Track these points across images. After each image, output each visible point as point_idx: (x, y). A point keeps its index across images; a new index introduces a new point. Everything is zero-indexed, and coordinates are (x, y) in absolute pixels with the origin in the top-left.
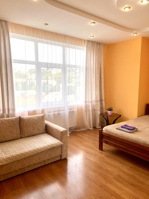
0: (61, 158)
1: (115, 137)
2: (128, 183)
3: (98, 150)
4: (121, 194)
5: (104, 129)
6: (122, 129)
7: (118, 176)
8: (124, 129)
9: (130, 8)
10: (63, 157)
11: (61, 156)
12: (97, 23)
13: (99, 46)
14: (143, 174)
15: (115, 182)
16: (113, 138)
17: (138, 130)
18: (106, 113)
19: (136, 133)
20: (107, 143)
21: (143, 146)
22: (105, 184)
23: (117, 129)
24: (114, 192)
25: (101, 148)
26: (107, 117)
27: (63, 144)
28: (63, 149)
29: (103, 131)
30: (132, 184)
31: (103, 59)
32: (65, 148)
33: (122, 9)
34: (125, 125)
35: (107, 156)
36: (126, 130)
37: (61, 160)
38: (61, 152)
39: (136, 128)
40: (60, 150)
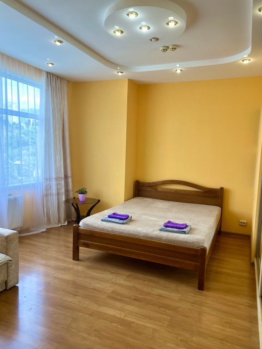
0: (6, 287)
1: (101, 233)
2: (130, 299)
3: (72, 260)
4: (124, 317)
5: (81, 224)
6: (110, 219)
7: (114, 292)
8: (113, 220)
9: (122, 32)
10: (10, 285)
11: (6, 283)
12: (65, 43)
13: (59, 81)
14: (146, 282)
15: (111, 302)
16: (99, 236)
17: (132, 219)
18: (74, 198)
19: (131, 223)
20: (87, 246)
21: (144, 241)
22: (98, 310)
23: (102, 220)
24: (114, 316)
25: (76, 257)
26: (77, 205)
27: (11, 259)
28: (10, 269)
29: (79, 226)
30: (135, 300)
31: (67, 105)
32: (13, 267)
33: (111, 32)
34: (114, 214)
35: (89, 268)
36: (117, 220)
37: (6, 290)
38: (6, 275)
39: (130, 216)
40: (4, 271)
